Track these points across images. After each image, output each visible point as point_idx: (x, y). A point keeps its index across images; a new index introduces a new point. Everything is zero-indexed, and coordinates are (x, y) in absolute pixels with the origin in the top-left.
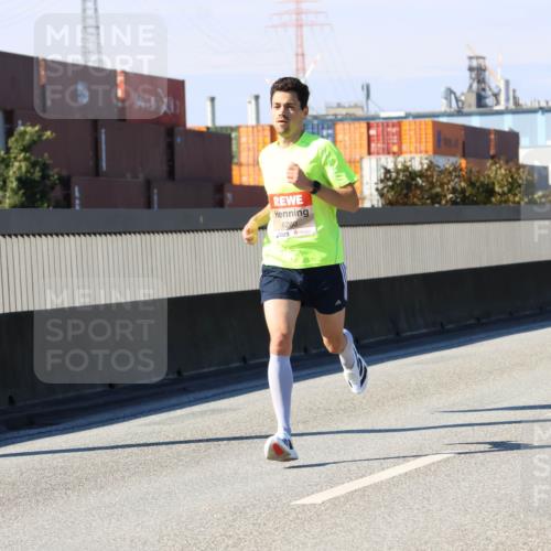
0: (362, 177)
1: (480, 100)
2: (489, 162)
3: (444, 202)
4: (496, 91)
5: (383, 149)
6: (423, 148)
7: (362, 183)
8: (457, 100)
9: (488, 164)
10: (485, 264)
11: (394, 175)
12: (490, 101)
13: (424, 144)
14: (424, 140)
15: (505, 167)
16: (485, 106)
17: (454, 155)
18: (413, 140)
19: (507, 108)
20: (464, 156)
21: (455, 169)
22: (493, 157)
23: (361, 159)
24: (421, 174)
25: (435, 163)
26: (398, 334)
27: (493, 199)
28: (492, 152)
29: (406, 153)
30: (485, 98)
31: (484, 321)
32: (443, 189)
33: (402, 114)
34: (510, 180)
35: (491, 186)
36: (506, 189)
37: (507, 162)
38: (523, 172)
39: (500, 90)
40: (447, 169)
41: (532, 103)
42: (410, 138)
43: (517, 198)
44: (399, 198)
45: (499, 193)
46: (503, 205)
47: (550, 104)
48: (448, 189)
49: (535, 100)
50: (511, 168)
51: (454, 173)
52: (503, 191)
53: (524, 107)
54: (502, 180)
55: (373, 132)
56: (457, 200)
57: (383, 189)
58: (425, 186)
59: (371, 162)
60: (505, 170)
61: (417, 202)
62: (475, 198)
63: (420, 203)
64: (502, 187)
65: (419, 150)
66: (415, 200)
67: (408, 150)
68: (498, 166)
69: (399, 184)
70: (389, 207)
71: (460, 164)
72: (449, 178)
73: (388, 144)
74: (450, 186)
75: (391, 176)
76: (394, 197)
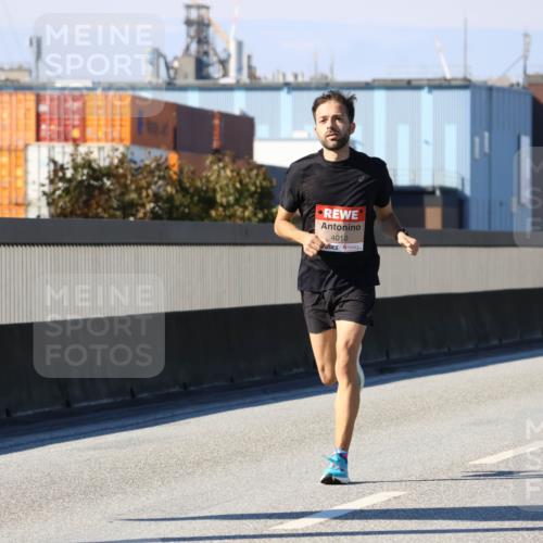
0: (26, 172)
1: (201, 68)
2: (209, 159)
3: (141, 215)
4: (223, 56)
5: (59, 133)
6: (116, 134)
7: (26, 182)
8: (168, 67)
9: (208, 162)
11: (69, 174)
12: (215, 71)
13: (118, 128)
14: (118, 123)
15: (231, 167)
16: (208, 77)
17: (158, 146)
18: (102, 122)
19: (238, 82)
20: (175, 148)
21: (159, 166)
22: (216, 151)
23: (26, 146)
24: (109, 172)
25: (129, 157)
26: (68, 404)
27: (213, 213)
28: (215, 145)
29: (92, 140)
30: (208, 65)
31: (192, 388)
32: (140, 194)
34: (238, 185)
35: (211, 194)
36: (231, 198)
37: (234, 161)
38: (257, 175)
39: (229, 56)
40: (146, 166)
41: (274, 76)
42: (98, 120)
43: (247, 213)
44: (76, 206)
45: (222, 205)
46: (228, 222)
47: (300, 79)
48: (148, 196)
49: (278, 71)
50: (240, 169)
51: (157, 173)
52: (228, 202)
53: (263, 81)
54: (227, 185)
55: (44, 108)
56: (160, 212)
57: (54, 192)
58: (114, 190)
59: (39, 151)
60: (232, 171)
61: (102, 214)
62: (187, 210)
63: (106, 216)
64: (227, 195)
65: (110, 137)
66: (100, 210)
67: (95, 136)
68: (221, 165)
69: (76, 187)
70: (62, 219)
71: (167, 159)
72: (149, 179)
73: (66, 126)
74: (150, 192)
75: (64, 174)
76: (68, 205)
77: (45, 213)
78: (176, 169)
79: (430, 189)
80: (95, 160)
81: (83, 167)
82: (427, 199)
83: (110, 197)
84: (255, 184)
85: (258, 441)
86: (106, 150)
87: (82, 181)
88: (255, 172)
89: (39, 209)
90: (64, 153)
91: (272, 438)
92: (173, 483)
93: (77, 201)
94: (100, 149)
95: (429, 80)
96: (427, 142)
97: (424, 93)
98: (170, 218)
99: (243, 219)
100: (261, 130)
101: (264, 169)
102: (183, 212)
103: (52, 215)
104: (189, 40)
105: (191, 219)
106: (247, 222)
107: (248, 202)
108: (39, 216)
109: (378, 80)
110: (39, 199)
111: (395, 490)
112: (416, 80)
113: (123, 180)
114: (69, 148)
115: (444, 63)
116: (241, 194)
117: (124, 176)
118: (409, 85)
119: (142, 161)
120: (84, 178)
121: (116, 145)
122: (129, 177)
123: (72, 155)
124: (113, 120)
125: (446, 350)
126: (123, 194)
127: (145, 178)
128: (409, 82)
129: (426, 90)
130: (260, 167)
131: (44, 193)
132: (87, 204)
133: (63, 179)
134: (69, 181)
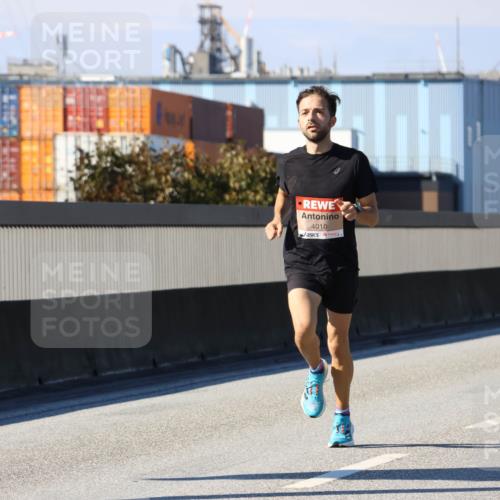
0: (55, 159)
1: (214, 64)
2: (223, 148)
3: (160, 199)
4: (234, 52)
5: (84, 124)
6: (137, 125)
7: (54, 169)
8: (184, 63)
9: (222, 150)
10: (213, 282)
11: (94, 161)
12: (227, 67)
13: (139, 119)
14: (139, 114)
15: (242, 154)
16: (220, 72)
17: (175, 135)
18: (124, 113)
19: (248, 76)
20: (192, 137)
21: (176, 154)
22: (230, 140)
23: (55, 136)
24: (131, 160)
25: (149, 145)
26: (95, 373)
27: (227, 197)
28: (228, 134)
29: (115, 130)
30: (221, 61)
31: (209, 359)
32: (159, 180)
33: (111, 78)
34: (250, 172)
35: (224, 180)
36: (243, 184)
37: (245, 149)
38: (267, 162)
39: (240, 52)
40: (165, 154)
41: (281, 70)
42: (120, 111)
43: (258, 197)
44: (101, 191)
45: (235, 190)
46: (240, 205)
47: (306, 74)
48: (167, 181)
49: (286, 66)
50: (251, 156)
51: (175, 160)
52: (241, 187)
53: (272, 75)
54: (240, 172)
55: (70, 101)
56: (178, 196)
57: (80, 178)
58: (136, 176)
59: (67, 140)
60: (244, 159)
61: (125, 198)
62: (202, 195)
63: (129, 199)
64: (239, 181)
65: (131, 127)
66: (123, 194)
67: (117, 127)
68: (234, 152)
69: (101, 173)
70: (87, 202)
71: (184, 148)
72: (168, 166)
73: (90, 117)
74: (169, 178)
75: (90, 161)
76: (94, 189)
77: (72, 197)
78: (192, 156)
79: (428, 175)
80: (118, 149)
81: (107, 155)
82: (424, 184)
83: (132, 183)
84: (265, 171)
85: (270, 407)
86: (128, 140)
87: (106, 168)
88: (265, 159)
89: (67, 194)
90: (89, 142)
91: (283, 405)
92: (193, 446)
93: (102, 186)
94: (123, 138)
95: (424, 74)
96: (423, 132)
97: (421, 86)
98: (188, 202)
99: (255, 202)
100: (270, 121)
101: (273, 157)
102: (200, 196)
103: (79, 199)
104: (203, 37)
105: (207, 203)
106: (258, 206)
107: (260, 187)
108: (67, 200)
109: (379, 75)
110: (67, 184)
111: (397, 452)
112: (412, 74)
113: (143, 167)
114: (94, 137)
115: (441, 57)
116: (253, 179)
117: (145, 163)
118: (407, 79)
119: (161, 149)
120: (108, 165)
121: (137, 134)
122: (149, 164)
123: (96, 144)
124: (134, 111)
125: (443, 323)
126: (144, 180)
127: (164, 165)
128: (406, 76)
129: (422, 83)
130: (270, 154)
131: (72, 179)
132: (111, 189)
133: (89, 166)
134: (95, 168)
